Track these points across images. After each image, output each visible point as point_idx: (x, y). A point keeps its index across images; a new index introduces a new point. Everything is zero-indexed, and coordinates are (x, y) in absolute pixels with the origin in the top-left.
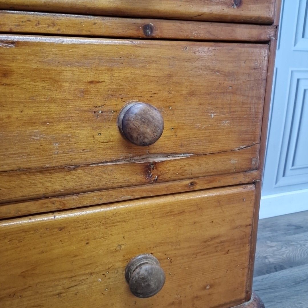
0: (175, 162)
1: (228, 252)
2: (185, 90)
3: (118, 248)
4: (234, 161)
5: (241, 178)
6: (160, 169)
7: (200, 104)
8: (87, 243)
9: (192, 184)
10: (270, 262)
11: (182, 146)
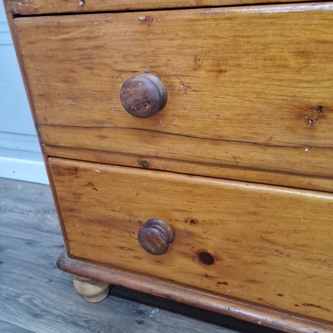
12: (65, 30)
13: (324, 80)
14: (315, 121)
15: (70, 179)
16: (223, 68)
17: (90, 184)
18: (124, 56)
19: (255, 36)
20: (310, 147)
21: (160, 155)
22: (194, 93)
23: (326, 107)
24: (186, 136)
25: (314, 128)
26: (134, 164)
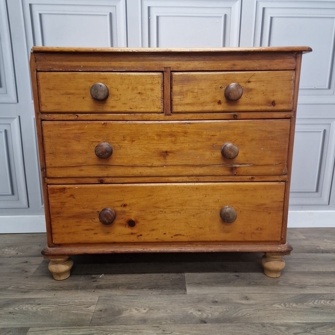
0: (244, 168)
1: (270, 213)
2: (249, 139)
3: (218, 201)
4: (273, 170)
5: (277, 178)
6: (237, 170)
7: (256, 144)
8: (206, 196)
9: (252, 178)
10: (320, 249)
11: (247, 161)
13: (166, 143)
14: (166, 156)
15: (60, 194)
16: (134, 140)
17: (72, 196)
18: (95, 136)
19: (143, 130)
20: (166, 166)
21: (109, 175)
22: (123, 149)
23: (168, 152)
24: (121, 166)
25: (166, 159)
26: (96, 182)
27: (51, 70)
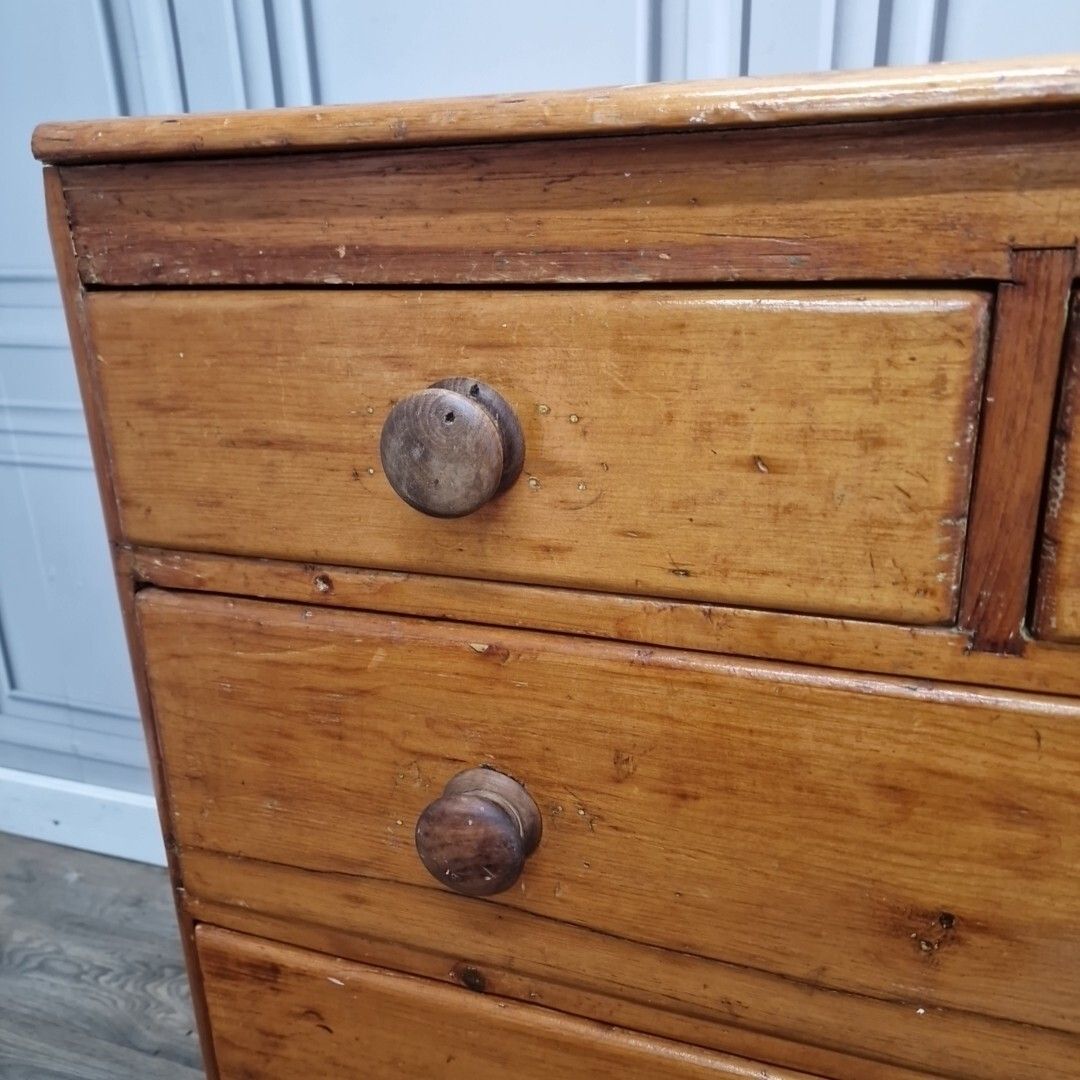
12: (273, 643)
13: (952, 857)
14: (936, 947)
15: (253, 991)
16: (689, 788)
17: (312, 1013)
18: (430, 723)
19: (770, 734)
20: (930, 1007)
22: (613, 833)
23: (962, 919)
24: (593, 930)
25: (936, 961)
26: (443, 975)
27: (162, 278)
